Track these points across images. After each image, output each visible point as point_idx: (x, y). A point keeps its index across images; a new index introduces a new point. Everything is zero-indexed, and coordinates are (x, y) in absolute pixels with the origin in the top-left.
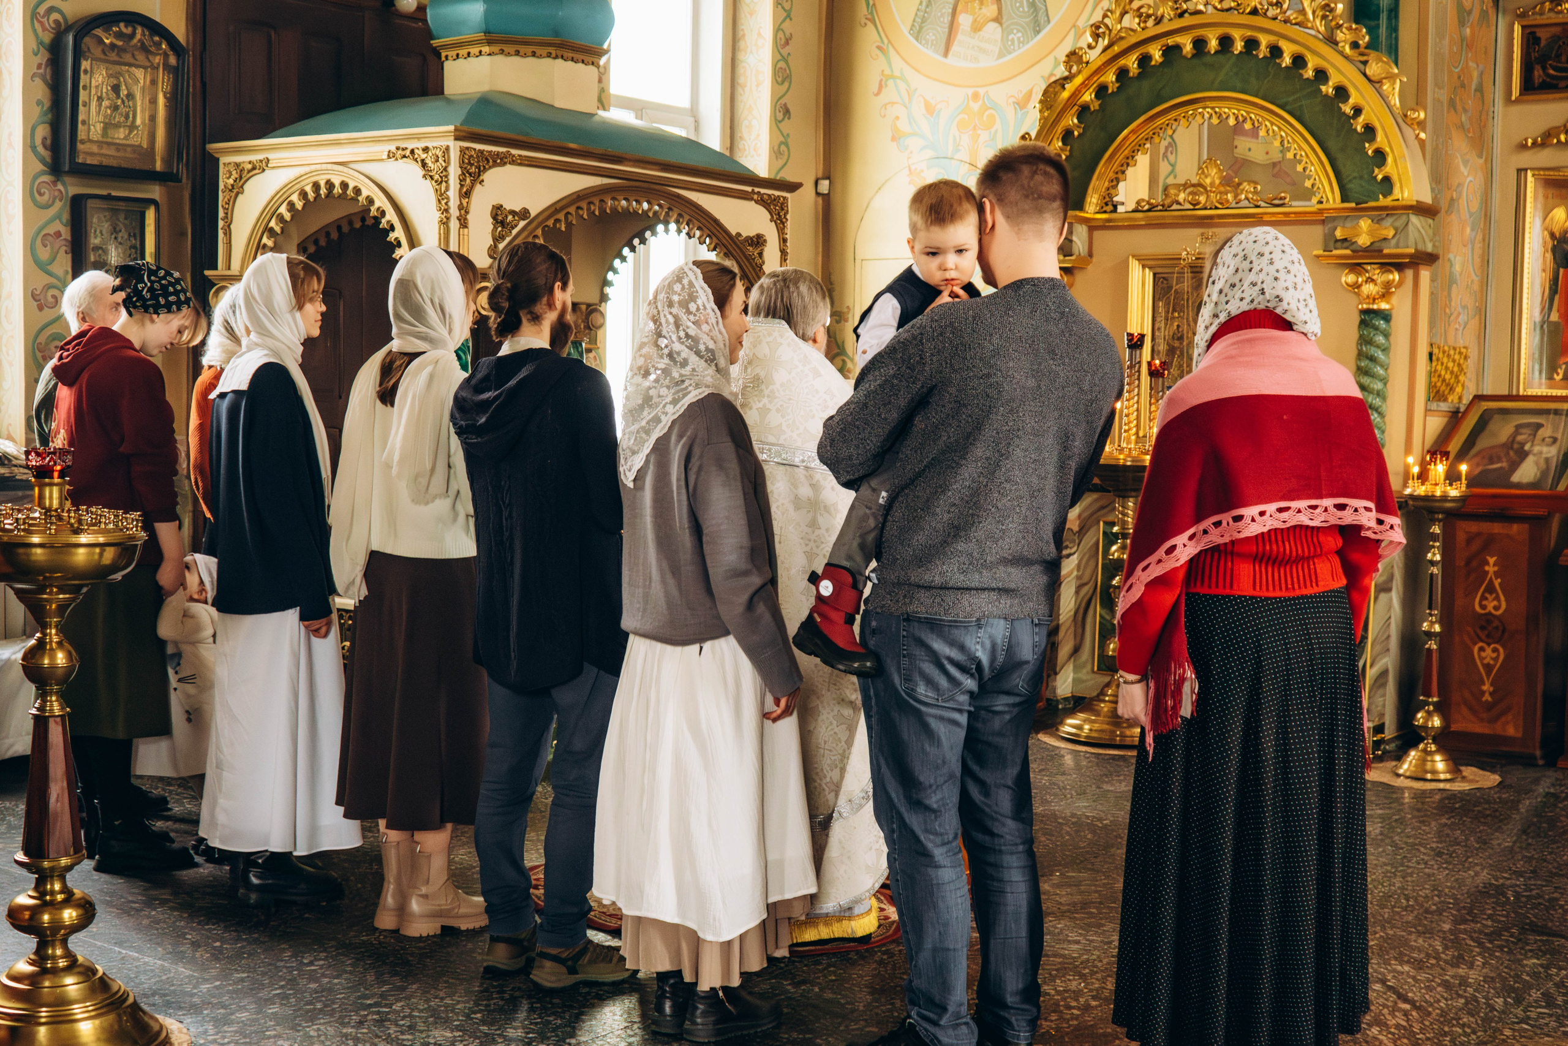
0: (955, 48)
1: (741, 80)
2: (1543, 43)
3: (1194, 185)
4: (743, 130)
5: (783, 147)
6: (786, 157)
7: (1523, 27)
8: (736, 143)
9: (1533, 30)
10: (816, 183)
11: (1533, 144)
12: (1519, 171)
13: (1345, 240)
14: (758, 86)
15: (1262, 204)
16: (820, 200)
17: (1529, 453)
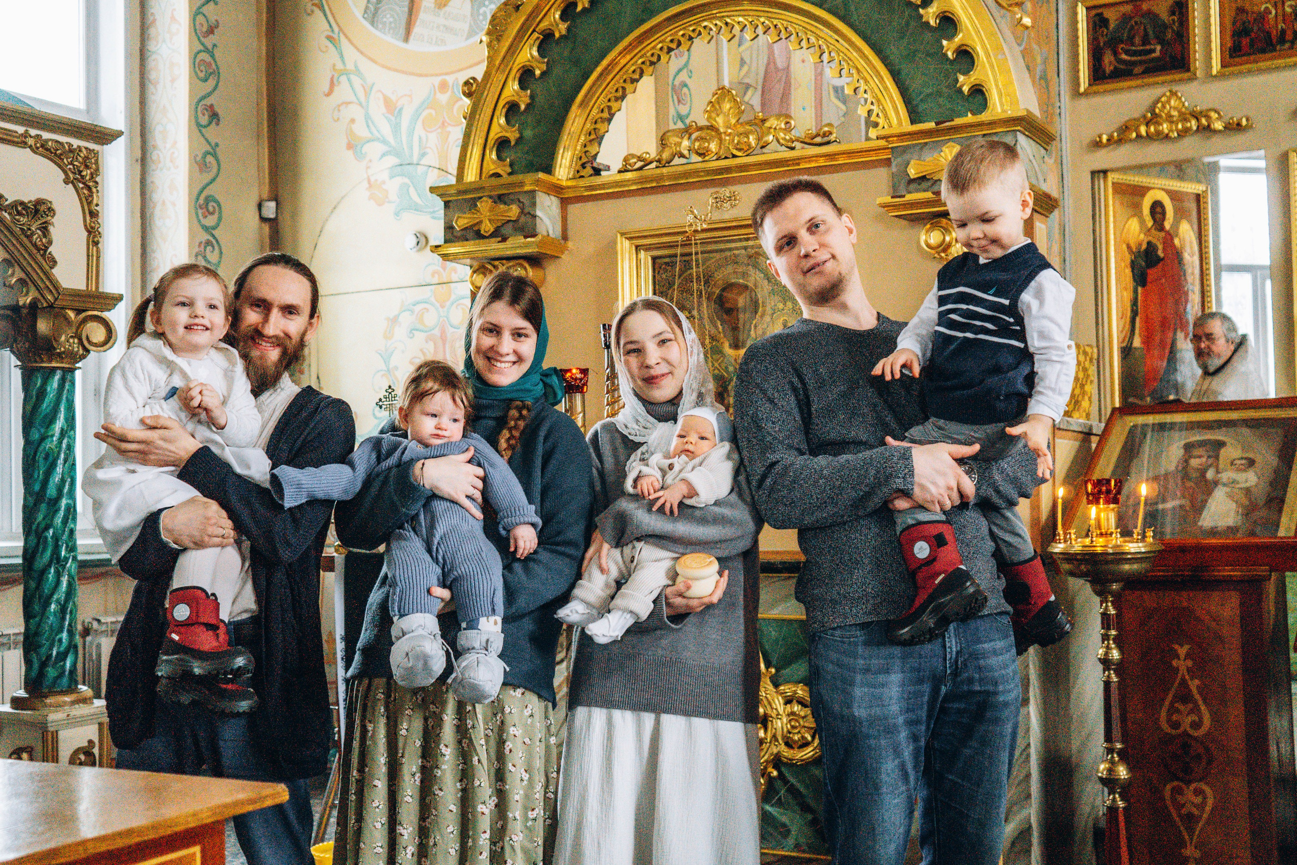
0: (417, 30)
1: (152, 75)
2: (1112, 25)
3: (700, 129)
4: (157, 137)
5: (209, 159)
6: (215, 170)
7: (1088, 9)
8: (148, 155)
9: (1100, 11)
10: (260, 206)
11: (1108, 140)
12: (1093, 173)
13: (923, 178)
14: (173, 81)
15: (798, 145)
16: (266, 228)
17: (1216, 483)
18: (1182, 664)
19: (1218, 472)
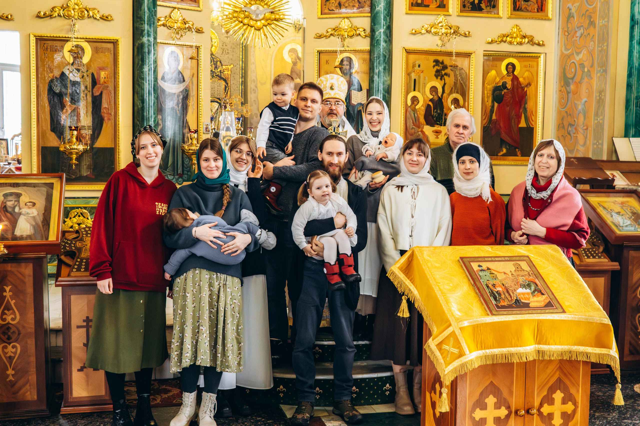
17: (20, 214)
18: (8, 294)
19: (20, 209)
